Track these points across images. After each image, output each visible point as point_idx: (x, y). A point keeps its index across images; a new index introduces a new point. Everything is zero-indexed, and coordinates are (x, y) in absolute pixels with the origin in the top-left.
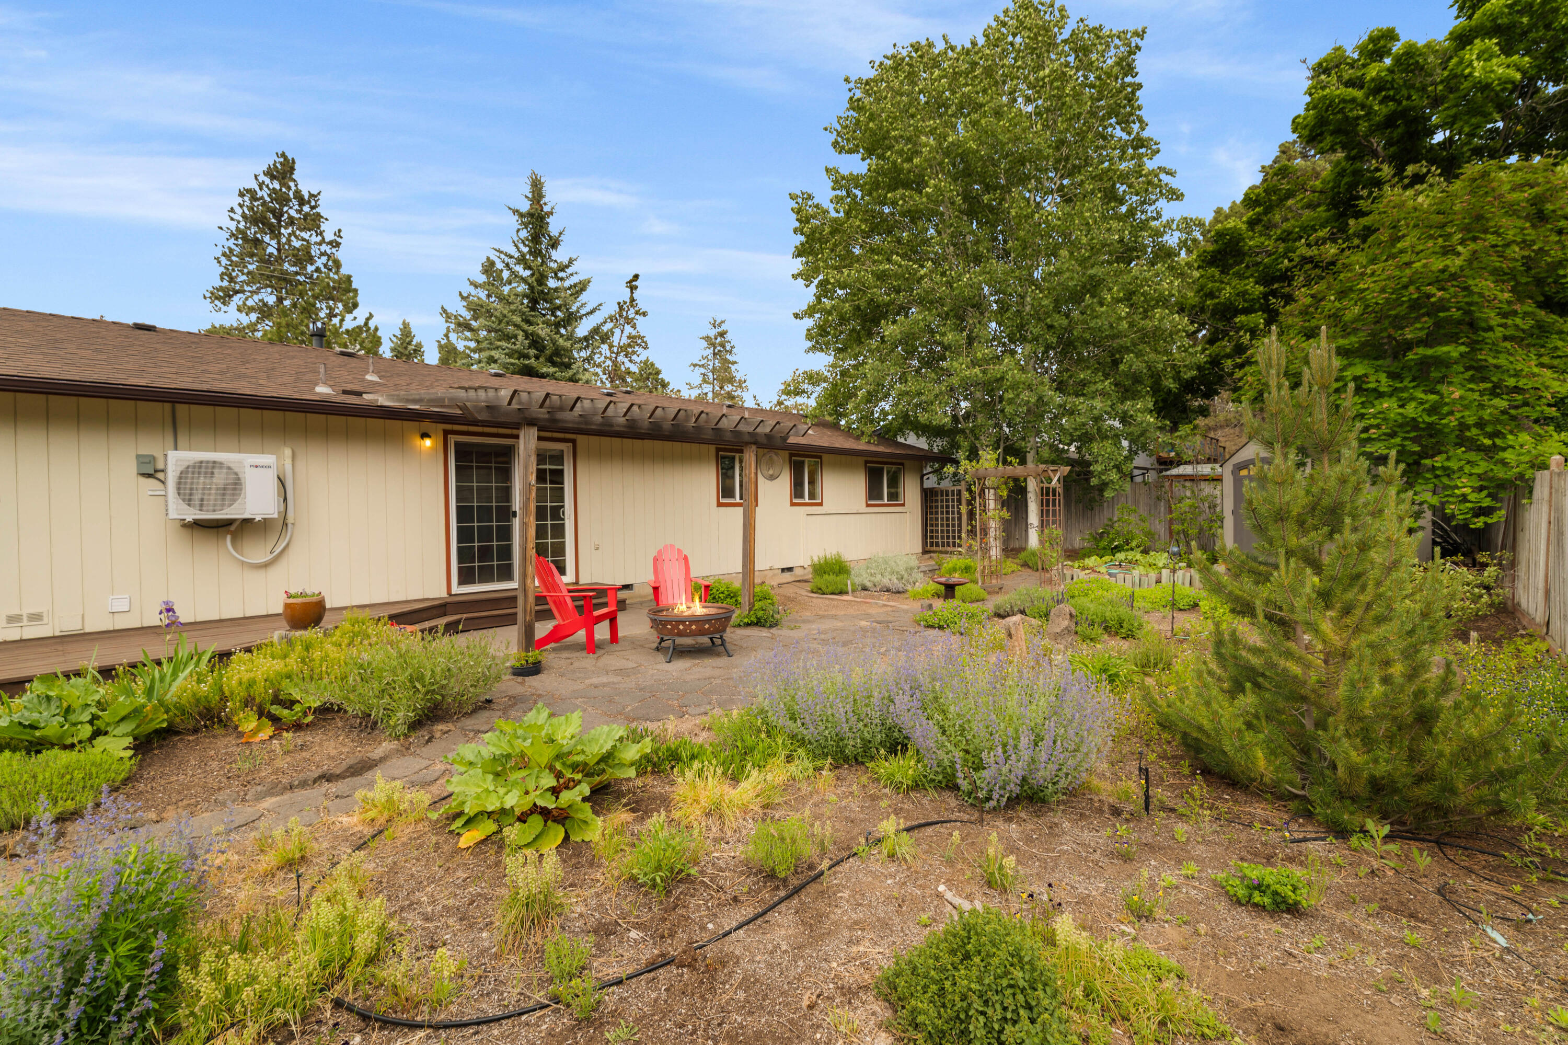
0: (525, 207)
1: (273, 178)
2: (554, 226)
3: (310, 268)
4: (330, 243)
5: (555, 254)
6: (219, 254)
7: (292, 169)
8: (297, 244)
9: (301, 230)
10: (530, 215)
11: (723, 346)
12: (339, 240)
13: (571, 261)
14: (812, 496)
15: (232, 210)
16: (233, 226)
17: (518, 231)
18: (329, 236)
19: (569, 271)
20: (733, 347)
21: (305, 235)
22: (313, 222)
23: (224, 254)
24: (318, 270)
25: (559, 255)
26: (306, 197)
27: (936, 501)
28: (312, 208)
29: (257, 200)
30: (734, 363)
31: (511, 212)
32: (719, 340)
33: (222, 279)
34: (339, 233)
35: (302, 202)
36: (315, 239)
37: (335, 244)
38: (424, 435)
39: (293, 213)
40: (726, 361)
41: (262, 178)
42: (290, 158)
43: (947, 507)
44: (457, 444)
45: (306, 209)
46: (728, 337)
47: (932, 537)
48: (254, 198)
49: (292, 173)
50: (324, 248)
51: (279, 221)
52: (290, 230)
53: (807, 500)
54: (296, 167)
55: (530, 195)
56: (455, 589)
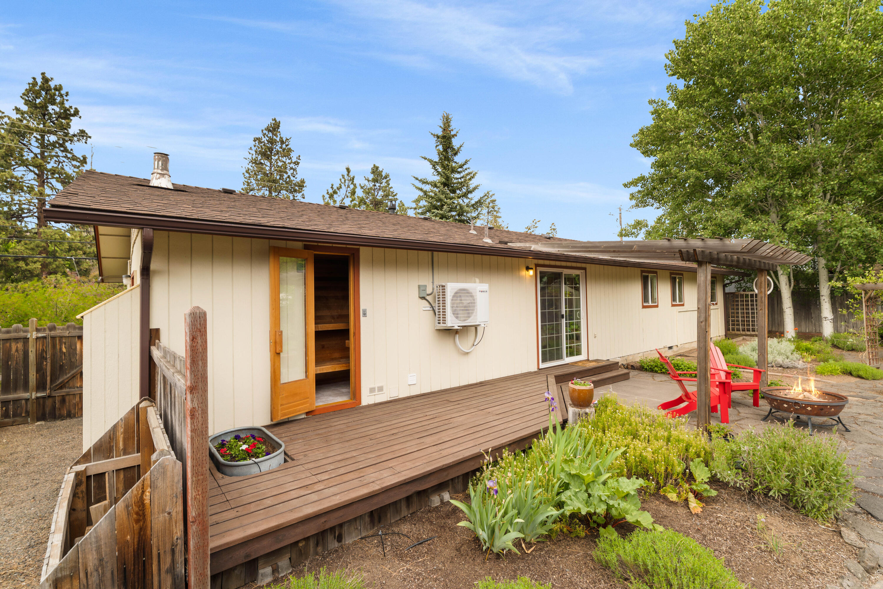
0: (440, 133)
1: (269, 131)
2: (456, 143)
3: (285, 176)
4: (295, 163)
5: (456, 159)
6: (244, 171)
7: (279, 126)
8: (280, 164)
9: (282, 157)
10: (444, 137)
11: (493, 208)
12: (299, 161)
13: (466, 162)
14: (680, 300)
15: (251, 149)
16: (250, 156)
17: (437, 146)
18: (294, 159)
19: (465, 167)
20: (499, 209)
21: (284, 159)
22: (287, 153)
23: (247, 172)
24: (289, 177)
25: (459, 159)
26: (284, 140)
27: (737, 301)
28: (287, 146)
29: (261, 143)
30: (500, 217)
31: (432, 136)
32: (491, 205)
33: (244, 184)
34: (299, 158)
35: (282, 142)
36: (288, 161)
37: (297, 163)
38: (528, 268)
39: (278, 148)
40: (496, 217)
41: (264, 132)
42: (278, 121)
43: (752, 305)
44: (541, 272)
45: (284, 146)
46: (497, 203)
47: (733, 325)
48: (260, 142)
49: (278, 129)
50: (292, 165)
51: (271, 153)
52: (277, 157)
53: (678, 303)
54: (281, 125)
55: (442, 126)
56: (542, 366)
